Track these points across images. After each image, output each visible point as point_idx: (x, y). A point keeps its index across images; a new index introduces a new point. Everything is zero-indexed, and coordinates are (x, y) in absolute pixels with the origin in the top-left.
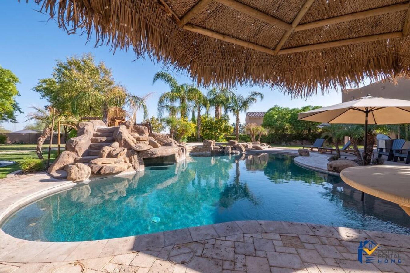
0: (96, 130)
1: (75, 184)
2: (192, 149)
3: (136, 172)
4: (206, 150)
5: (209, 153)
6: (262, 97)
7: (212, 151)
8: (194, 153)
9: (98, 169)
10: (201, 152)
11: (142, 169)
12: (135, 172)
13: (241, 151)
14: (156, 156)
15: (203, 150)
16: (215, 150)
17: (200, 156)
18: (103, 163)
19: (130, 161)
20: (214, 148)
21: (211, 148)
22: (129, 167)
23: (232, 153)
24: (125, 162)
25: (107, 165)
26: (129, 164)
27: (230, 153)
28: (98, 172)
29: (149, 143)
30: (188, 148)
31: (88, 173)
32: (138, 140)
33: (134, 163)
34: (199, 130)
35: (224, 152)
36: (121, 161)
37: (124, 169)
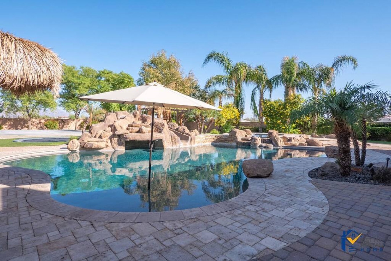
1: (70, 152)
2: (216, 139)
4: (231, 140)
5: (234, 144)
6: (355, 66)
7: (238, 143)
8: (218, 143)
9: (83, 144)
10: (226, 142)
12: (113, 150)
13: (276, 145)
14: (128, 140)
15: (229, 141)
16: (243, 141)
17: (225, 147)
18: (88, 141)
19: (111, 142)
20: (243, 139)
21: (237, 139)
22: (107, 146)
23: (261, 146)
24: (107, 142)
25: (89, 142)
26: (109, 144)
27: (258, 146)
28: (83, 146)
29: (140, 129)
30: (210, 137)
31: (78, 146)
32: (132, 126)
33: (113, 144)
34: (260, 117)
35: (250, 145)
36: (104, 141)
37: (105, 147)
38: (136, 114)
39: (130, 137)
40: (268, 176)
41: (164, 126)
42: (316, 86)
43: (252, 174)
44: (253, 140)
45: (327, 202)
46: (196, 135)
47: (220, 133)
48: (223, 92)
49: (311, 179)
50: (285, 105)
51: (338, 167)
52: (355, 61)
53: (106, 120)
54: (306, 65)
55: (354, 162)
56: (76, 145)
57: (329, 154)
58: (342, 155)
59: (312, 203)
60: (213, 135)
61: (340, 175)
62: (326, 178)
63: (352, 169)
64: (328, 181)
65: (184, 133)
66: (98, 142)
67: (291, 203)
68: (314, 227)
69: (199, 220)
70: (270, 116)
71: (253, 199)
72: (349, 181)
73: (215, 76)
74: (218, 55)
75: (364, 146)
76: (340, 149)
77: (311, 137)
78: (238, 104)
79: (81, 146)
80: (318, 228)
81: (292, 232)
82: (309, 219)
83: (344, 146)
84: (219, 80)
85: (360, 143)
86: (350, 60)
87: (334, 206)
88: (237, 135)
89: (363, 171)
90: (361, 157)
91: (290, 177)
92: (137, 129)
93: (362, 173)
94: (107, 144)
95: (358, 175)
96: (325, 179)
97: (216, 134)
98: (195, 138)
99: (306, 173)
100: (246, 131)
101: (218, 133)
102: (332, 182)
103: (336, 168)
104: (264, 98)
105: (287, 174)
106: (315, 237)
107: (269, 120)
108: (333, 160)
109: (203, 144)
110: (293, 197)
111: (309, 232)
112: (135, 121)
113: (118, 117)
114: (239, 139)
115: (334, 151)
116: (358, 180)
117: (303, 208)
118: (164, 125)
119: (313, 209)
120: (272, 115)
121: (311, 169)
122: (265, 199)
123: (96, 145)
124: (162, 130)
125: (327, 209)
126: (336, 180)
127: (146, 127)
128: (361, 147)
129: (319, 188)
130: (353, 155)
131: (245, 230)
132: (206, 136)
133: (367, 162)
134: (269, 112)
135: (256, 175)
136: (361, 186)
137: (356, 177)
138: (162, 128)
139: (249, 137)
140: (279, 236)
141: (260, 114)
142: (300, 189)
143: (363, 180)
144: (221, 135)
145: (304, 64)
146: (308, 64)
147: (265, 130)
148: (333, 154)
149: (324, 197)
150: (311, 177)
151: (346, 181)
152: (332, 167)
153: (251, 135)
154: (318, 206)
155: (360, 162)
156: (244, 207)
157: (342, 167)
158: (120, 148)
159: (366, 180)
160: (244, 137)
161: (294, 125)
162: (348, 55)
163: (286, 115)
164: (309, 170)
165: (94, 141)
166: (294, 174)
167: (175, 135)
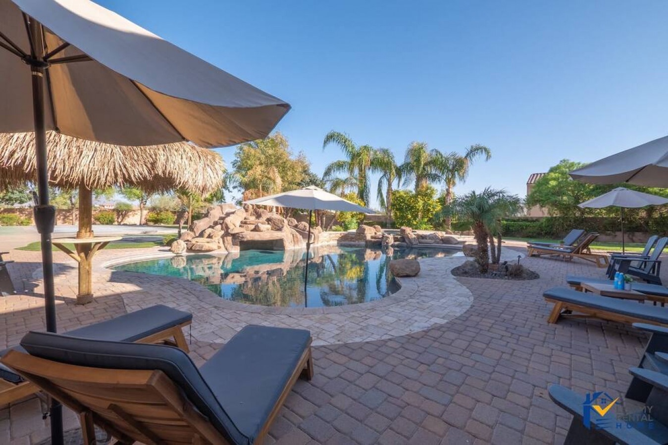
0: (225, 213)
2: (341, 237)
3: (227, 253)
4: (359, 239)
5: (363, 243)
7: (367, 242)
8: (344, 242)
9: (191, 246)
10: (353, 241)
11: (236, 251)
13: (410, 243)
14: (245, 240)
15: (356, 239)
16: (373, 240)
17: (352, 246)
18: (196, 242)
19: (224, 242)
20: (372, 237)
21: (365, 236)
22: (219, 247)
23: (393, 246)
24: (219, 243)
25: (198, 243)
26: (221, 244)
27: (390, 244)
28: (191, 248)
29: (255, 226)
30: (334, 236)
31: (184, 248)
32: (245, 223)
33: (226, 245)
34: (389, 211)
35: (381, 244)
36: (215, 241)
37: (217, 248)
38: (248, 208)
39: (248, 237)
40: (416, 275)
41: (283, 223)
42: (450, 177)
43: (402, 274)
44: (385, 239)
45: (471, 294)
46: (320, 233)
47: (344, 231)
48: (345, 182)
49: (455, 277)
50: (416, 196)
51: (477, 265)
52: (488, 153)
53: (210, 215)
54: (439, 153)
55: (490, 261)
56: (183, 247)
57: (467, 253)
58: (481, 253)
59: (459, 295)
60: (337, 232)
61: (479, 273)
62: (467, 275)
63: (490, 267)
64: (469, 278)
65: (305, 231)
66: (208, 242)
67: (443, 296)
68: (465, 310)
69: (375, 310)
70: (400, 209)
71: (411, 294)
72: (488, 278)
73: (335, 161)
74: (339, 135)
75: (500, 242)
76: (479, 248)
77: (446, 234)
78: (363, 194)
79: (188, 248)
80: (468, 310)
81: (450, 314)
82: (460, 305)
83: (482, 245)
84: (340, 166)
85: (495, 240)
86: (483, 150)
87: (477, 296)
88: (366, 232)
89: (498, 269)
90: (496, 255)
91: (435, 276)
92: (253, 227)
93: (498, 270)
94: (219, 245)
95: (495, 272)
96: (467, 277)
97: (340, 231)
98: (318, 237)
99: (449, 272)
100: (375, 228)
101: (342, 230)
102: (472, 278)
103: (475, 266)
104: (393, 189)
105: (433, 273)
106: (467, 316)
107: (398, 214)
108: (472, 259)
109: (326, 243)
110: (443, 292)
111: (462, 313)
112: (248, 217)
113: (223, 212)
114: (369, 237)
115: (472, 250)
116: (495, 276)
117: (453, 299)
118: (283, 221)
119: (461, 299)
120: (402, 209)
121: (453, 268)
122: (422, 294)
123: (207, 246)
124: (283, 227)
125: (472, 298)
126: (476, 277)
127: (263, 223)
128: (496, 244)
129: (463, 284)
130: (490, 253)
131: (416, 315)
132: (331, 234)
133: (502, 260)
134: (399, 204)
135: (405, 275)
136: (497, 281)
137: (493, 274)
138: (281, 226)
139: (379, 234)
140: (441, 316)
141: (388, 207)
142: (447, 285)
143: (499, 276)
144: (345, 232)
145: (437, 151)
146: (441, 152)
147: (393, 225)
148: (470, 253)
149: (468, 290)
150: (455, 275)
151: (485, 277)
152: (471, 265)
153: (380, 232)
154: (465, 297)
155: (496, 260)
156: (406, 300)
157: (481, 265)
158: (235, 250)
159: (501, 276)
160: (373, 234)
161: (426, 220)
162: (482, 145)
163: (418, 209)
164: (451, 269)
165: (204, 241)
166: (438, 272)
167: (297, 233)
